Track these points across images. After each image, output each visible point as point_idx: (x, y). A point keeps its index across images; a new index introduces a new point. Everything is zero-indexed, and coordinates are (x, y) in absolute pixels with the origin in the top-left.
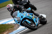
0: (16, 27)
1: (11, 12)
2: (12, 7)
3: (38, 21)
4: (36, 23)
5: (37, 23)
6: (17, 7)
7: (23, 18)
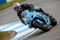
0: (13, 34)
1: (18, 12)
2: (20, 6)
3: (49, 21)
4: (47, 24)
5: (49, 23)
6: (25, 6)
7: (33, 18)
